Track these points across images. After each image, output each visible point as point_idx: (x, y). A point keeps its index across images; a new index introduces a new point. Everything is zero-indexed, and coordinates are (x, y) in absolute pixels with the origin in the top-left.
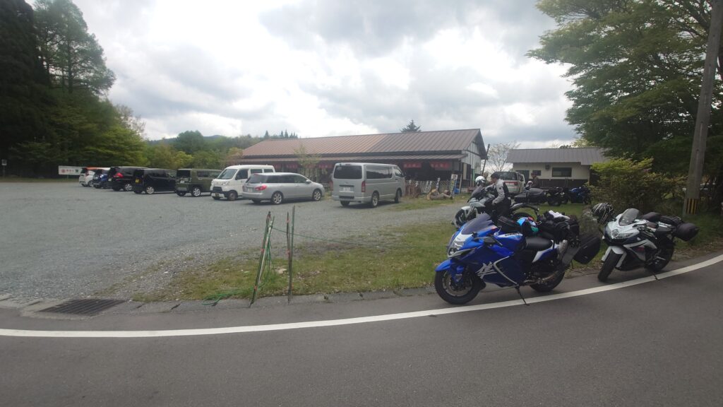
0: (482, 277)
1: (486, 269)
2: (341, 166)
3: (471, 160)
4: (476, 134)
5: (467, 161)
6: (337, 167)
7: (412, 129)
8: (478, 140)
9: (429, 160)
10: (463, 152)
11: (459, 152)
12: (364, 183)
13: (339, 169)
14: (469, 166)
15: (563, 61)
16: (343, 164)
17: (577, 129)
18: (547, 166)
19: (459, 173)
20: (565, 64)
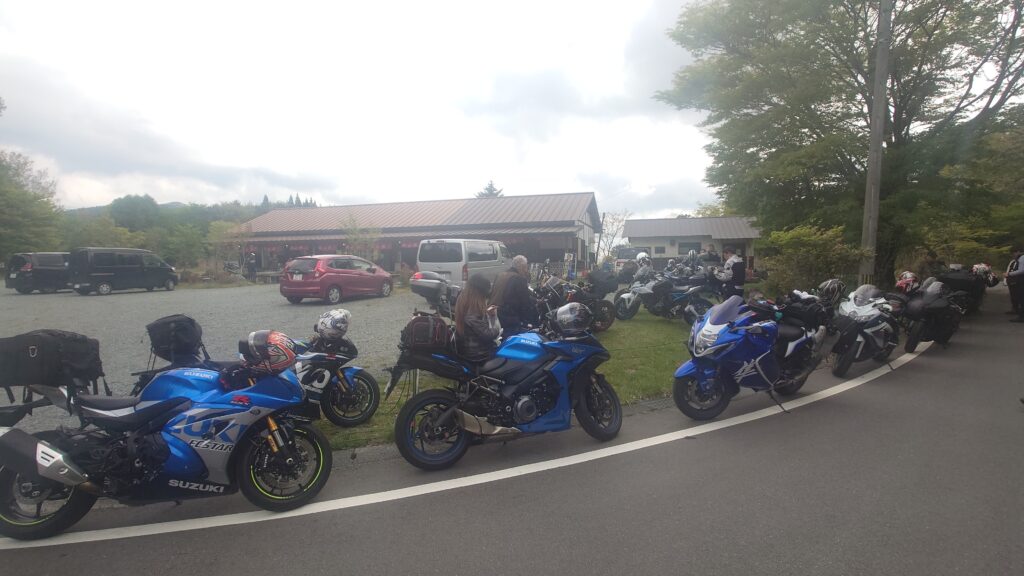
0: (738, 381)
1: (747, 369)
2: (429, 243)
3: (584, 235)
4: (590, 200)
5: (580, 235)
6: (424, 245)
7: (491, 193)
8: (592, 209)
9: (534, 234)
10: (576, 223)
11: (571, 224)
12: (465, 268)
13: (427, 248)
14: (583, 242)
15: (700, 107)
16: (433, 241)
17: (718, 193)
18: (672, 241)
19: (574, 251)
20: (702, 110)
